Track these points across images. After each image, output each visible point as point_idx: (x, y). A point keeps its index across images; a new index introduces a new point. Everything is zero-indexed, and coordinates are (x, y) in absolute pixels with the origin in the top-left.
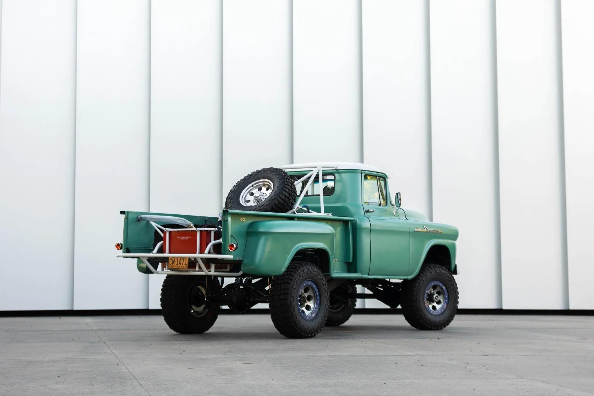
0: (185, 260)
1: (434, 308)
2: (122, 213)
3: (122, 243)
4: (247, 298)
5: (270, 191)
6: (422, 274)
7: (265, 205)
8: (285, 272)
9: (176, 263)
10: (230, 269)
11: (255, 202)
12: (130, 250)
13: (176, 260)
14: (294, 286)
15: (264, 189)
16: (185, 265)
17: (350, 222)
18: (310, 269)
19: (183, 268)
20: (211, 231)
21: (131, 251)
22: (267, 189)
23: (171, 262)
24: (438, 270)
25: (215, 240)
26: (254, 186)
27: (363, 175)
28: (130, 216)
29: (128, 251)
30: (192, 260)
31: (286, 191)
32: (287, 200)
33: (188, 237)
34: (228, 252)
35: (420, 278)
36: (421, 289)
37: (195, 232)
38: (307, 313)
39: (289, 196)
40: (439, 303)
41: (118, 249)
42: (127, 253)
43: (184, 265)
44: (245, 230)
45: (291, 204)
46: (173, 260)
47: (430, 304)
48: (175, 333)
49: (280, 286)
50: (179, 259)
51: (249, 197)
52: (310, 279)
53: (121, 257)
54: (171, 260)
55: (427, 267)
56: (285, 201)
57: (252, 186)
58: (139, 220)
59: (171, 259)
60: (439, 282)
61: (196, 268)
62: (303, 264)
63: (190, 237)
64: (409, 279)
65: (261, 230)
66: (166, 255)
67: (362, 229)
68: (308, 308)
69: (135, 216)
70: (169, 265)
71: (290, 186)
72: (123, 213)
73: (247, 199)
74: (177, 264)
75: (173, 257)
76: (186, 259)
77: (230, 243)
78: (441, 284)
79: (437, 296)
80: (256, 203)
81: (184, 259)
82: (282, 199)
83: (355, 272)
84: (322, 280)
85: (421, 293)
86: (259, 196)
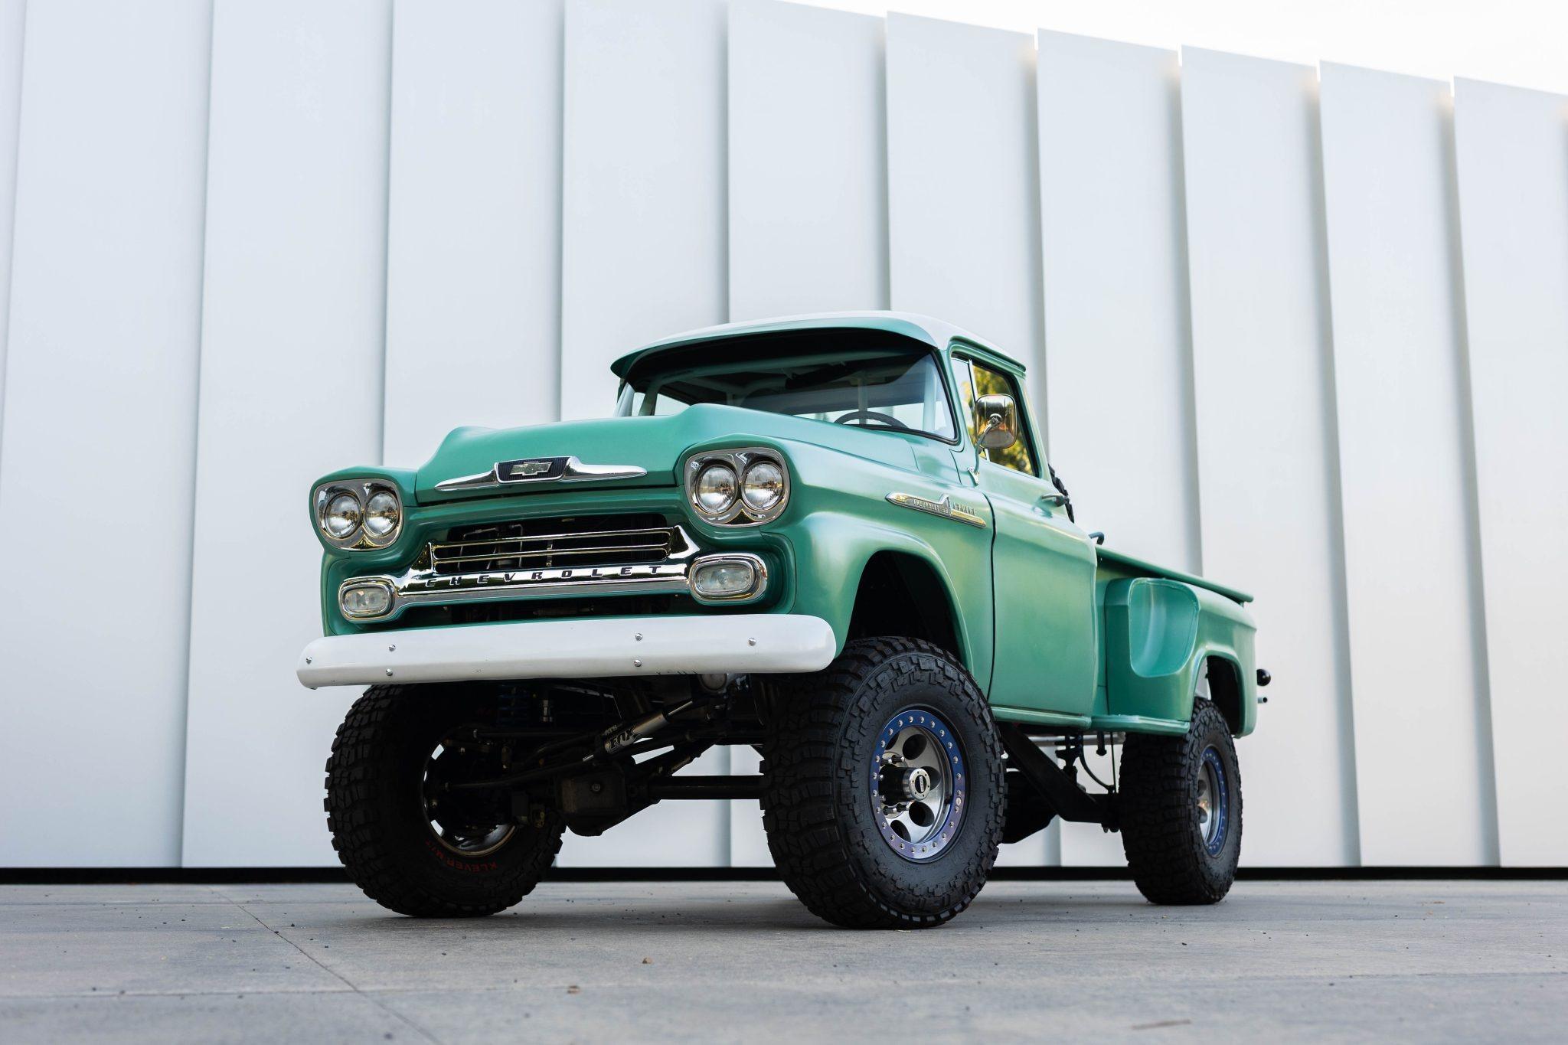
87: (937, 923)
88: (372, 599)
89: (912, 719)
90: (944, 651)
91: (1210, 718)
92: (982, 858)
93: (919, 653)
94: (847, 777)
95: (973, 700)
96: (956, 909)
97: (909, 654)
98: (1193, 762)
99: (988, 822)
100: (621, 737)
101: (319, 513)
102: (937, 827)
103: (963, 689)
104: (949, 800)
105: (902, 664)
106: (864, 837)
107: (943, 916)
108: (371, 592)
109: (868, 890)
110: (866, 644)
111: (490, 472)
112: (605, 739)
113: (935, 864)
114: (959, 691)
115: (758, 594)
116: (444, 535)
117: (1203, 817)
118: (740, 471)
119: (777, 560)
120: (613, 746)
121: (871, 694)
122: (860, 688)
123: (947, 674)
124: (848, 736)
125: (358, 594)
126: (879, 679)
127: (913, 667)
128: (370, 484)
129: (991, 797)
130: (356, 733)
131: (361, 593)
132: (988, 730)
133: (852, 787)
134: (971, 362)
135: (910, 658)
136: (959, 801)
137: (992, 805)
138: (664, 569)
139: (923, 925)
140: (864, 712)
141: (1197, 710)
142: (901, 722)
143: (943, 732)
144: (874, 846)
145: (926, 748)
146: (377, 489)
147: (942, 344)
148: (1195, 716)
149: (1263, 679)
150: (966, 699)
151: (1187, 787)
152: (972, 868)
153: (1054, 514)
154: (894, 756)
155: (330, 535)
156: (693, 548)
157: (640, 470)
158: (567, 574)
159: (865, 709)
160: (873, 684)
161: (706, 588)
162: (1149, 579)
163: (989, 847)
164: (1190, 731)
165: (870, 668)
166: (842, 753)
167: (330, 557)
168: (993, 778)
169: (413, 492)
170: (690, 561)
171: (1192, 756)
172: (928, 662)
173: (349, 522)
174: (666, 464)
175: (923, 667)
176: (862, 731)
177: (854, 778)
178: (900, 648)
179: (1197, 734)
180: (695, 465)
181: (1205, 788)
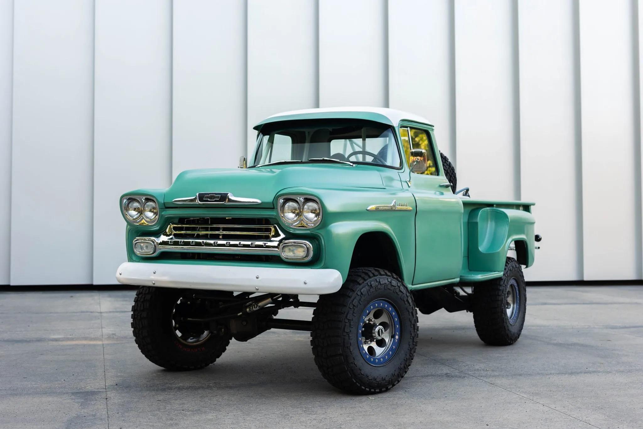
87: (387, 390)
88: (147, 247)
89: (377, 305)
90: (392, 274)
91: (513, 267)
92: (406, 361)
93: (380, 277)
94: (348, 335)
95: (404, 294)
96: (395, 384)
97: (375, 278)
98: (504, 288)
99: (409, 345)
100: (254, 307)
101: (124, 209)
102: (388, 348)
103: (400, 290)
104: (393, 337)
105: (372, 283)
106: (354, 359)
107: (389, 387)
108: (146, 244)
109: (356, 381)
110: (356, 274)
111: (194, 197)
112: (247, 307)
113: (386, 366)
114: (398, 291)
115: (309, 258)
116: (177, 221)
117: (509, 307)
118: (301, 204)
119: (317, 242)
120: (250, 310)
121: (358, 298)
122: (354, 295)
123: (392, 284)
124: (348, 317)
125: (140, 245)
126: (362, 291)
127: (377, 283)
128: (144, 198)
129: (411, 334)
130: (144, 296)
131: (142, 245)
132: (410, 305)
133: (349, 339)
134: (409, 128)
135: (376, 279)
136: (397, 337)
137: (412, 338)
138: (269, 244)
139: (381, 392)
140: (355, 306)
141: (507, 264)
142: (372, 307)
143: (390, 309)
144: (360, 362)
145: (383, 315)
146: (148, 200)
147: (395, 123)
148: (506, 267)
149: (538, 239)
150: (400, 293)
151: (501, 299)
152: (402, 366)
153: (445, 193)
154: (369, 319)
155: (129, 217)
156: (282, 236)
157: (259, 201)
158: (228, 243)
159: (356, 305)
160: (359, 293)
161: (287, 254)
162: (488, 208)
163: (410, 356)
164: (504, 275)
165: (358, 286)
166: (345, 325)
167: (129, 227)
168: (412, 326)
169: (163, 202)
170: (280, 241)
171: (504, 285)
172: (384, 280)
173: (137, 213)
174: (269, 198)
175: (381, 283)
176: (354, 314)
177: (350, 335)
178: (371, 275)
179: (506, 275)
180: (281, 201)
181: (510, 294)
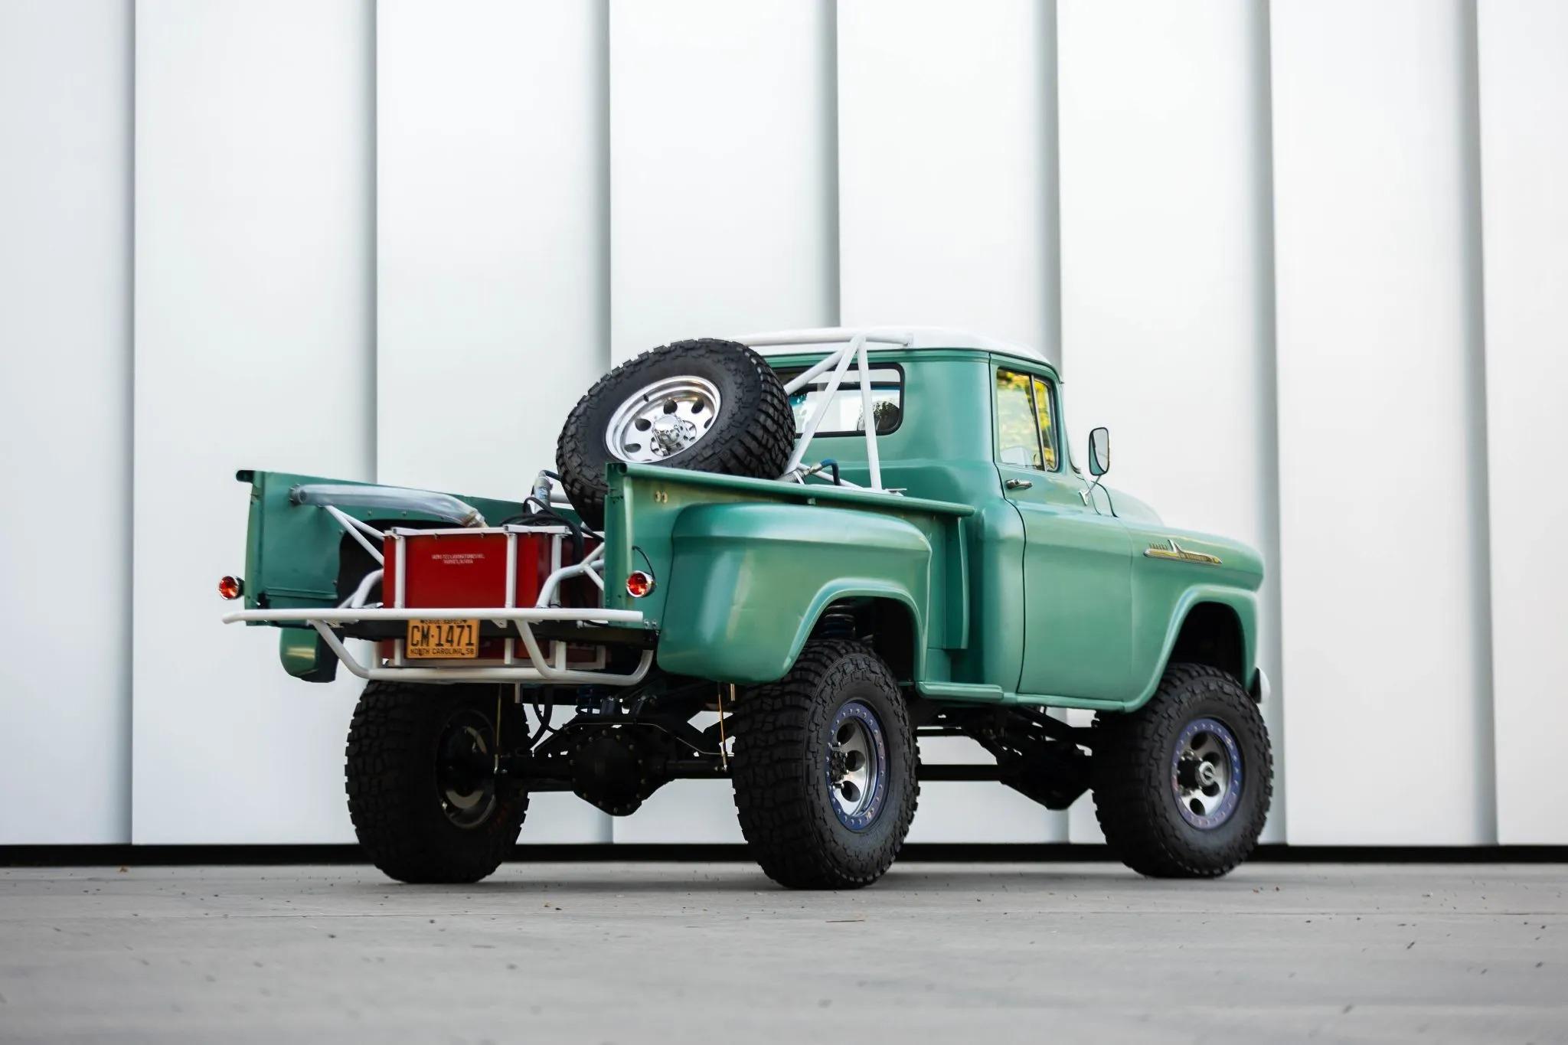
0: (466, 630)
1: (1196, 806)
2: (244, 476)
3: (243, 579)
4: (640, 762)
5: (706, 414)
6: (1164, 697)
7: (700, 458)
8: (793, 670)
9: (433, 641)
10: (607, 664)
11: (657, 450)
12: (269, 600)
13: (434, 631)
14: (818, 719)
15: (684, 408)
16: (467, 643)
17: (960, 519)
18: (863, 666)
19: (459, 656)
20: (551, 536)
21: (271, 604)
22: (696, 409)
23: (418, 636)
24: (1210, 683)
25: (563, 565)
26: (651, 398)
27: (995, 368)
28: (272, 489)
29: (263, 601)
30: (501, 626)
31: (768, 415)
32: (771, 441)
33: (471, 556)
34: (623, 600)
35: (1160, 708)
36: (1162, 742)
37: (502, 538)
38: (849, 807)
39: (777, 431)
40: (1211, 791)
41: (229, 597)
42: (259, 607)
43: (463, 647)
44: (666, 532)
45: (780, 456)
46: (426, 630)
47: (1186, 794)
48: (388, 879)
49: (770, 719)
50: (445, 628)
51: (635, 436)
52: (857, 695)
53: (239, 622)
54: (416, 630)
55: (1179, 674)
56: (765, 447)
57: (645, 397)
58: (295, 502)
59: (417, 627)
60: (1216, 723)
61: (502, 656)
62: (839, 648)
63: (480, 556)
64: (1127, 711)
65: (718, 532)
66: (399, 611)
67: (999, 542)
68: (849, 791)
69: (283, 489)
70: (410, 647)
71: (777, 398)
72: (246, 476)
73: (629, 441)
74: (439, 644)
75: (422, 621)
76: (470, 627)
77: (630, 570)
78: (1220, 730)
79: (1209, 769)
80: (660, 452)
81: (462, 627)
82: (754, 438)
83: (978, 679)
84: (895, 702)
85: (1163, 755)
86: (671, 431)
